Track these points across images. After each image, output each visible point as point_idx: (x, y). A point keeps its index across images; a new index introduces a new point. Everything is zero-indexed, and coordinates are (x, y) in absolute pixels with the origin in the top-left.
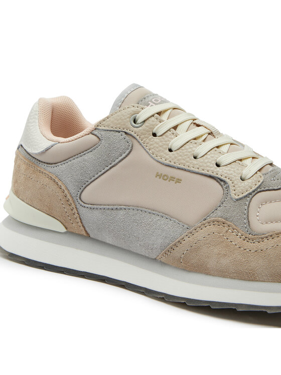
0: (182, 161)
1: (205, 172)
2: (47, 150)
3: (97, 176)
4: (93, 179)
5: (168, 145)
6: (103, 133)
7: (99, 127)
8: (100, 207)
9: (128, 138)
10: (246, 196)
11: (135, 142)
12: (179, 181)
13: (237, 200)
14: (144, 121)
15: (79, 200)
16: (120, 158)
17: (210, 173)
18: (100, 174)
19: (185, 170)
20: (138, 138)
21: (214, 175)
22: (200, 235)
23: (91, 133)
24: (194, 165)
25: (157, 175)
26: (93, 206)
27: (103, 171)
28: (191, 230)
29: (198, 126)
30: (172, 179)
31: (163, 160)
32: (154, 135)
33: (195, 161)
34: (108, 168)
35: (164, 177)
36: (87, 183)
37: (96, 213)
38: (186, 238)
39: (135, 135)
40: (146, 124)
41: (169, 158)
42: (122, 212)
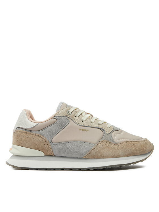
0: (87, 124)
1: (96, 127)
2: (36, 126)
3: (58, 132)
4: (56, 134)
5: (81, 119)
6: (58, 117)
7: (56, 116)
8: (60, 143)
9: (67, 118)
10: (110, 133)
11: (70, 119)
12: (88, 130)
13: (108, 134)
14: (72, 112)
15: (51, 142)
16: (66, 125)
17: (97, 127)
18: (59, 132)
19: (89, 127)
20: (71, 118)
21: (99, 127)
22: (100, 146)
23: (53, 118)
24: (92, 125)
25: (80, 130)
26: (57, 144)
27: (60, 131)
28: (96, 145)
29: (88, 114)
30: (85, 130)
31: (81, 125)
32: (76, 117)
33: (92, 124)
34: (62, 129)
35: (83, 130)
36: (54, 136)
37: (58, 145)
38: (95, 148)
39: (70, 117)
40: (72, 113)
41: (83, 123)
42: (69, 144)
